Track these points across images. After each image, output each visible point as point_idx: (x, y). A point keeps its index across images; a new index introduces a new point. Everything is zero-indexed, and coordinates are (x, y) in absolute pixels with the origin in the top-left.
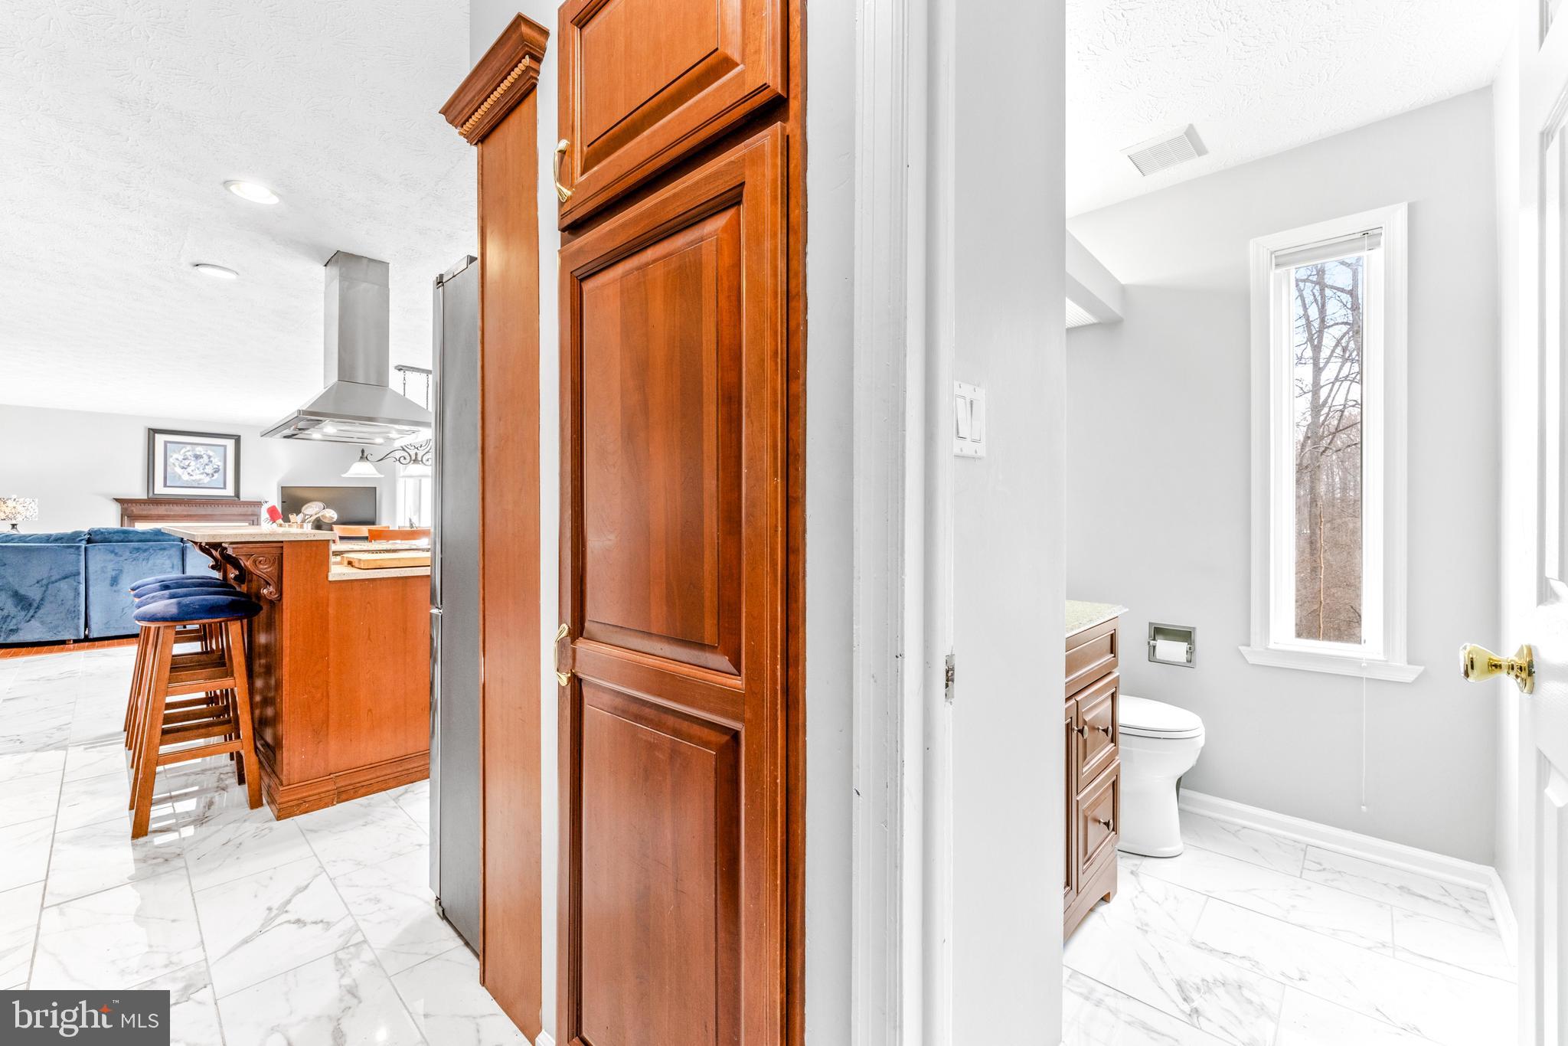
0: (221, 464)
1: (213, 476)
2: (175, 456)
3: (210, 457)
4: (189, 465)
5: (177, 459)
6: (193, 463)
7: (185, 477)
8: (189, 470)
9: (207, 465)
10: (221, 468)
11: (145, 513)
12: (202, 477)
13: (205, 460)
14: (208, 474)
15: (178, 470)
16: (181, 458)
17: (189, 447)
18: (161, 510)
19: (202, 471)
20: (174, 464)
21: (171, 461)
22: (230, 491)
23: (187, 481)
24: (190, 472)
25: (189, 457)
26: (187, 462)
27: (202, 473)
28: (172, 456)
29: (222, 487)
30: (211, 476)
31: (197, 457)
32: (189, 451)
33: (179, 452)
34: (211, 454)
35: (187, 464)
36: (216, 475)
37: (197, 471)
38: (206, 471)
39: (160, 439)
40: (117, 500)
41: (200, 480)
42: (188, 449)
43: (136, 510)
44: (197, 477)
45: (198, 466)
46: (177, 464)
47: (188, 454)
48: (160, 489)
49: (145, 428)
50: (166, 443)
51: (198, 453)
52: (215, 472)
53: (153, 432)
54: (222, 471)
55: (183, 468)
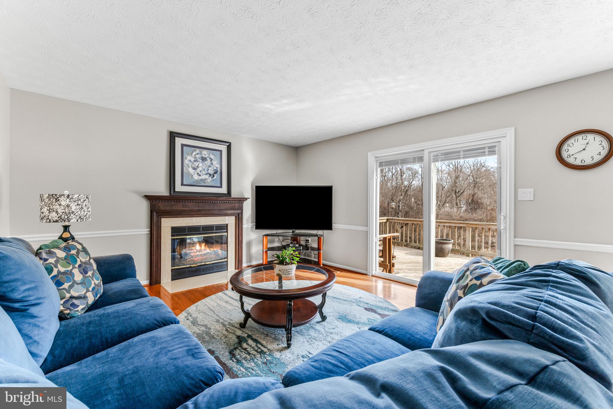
0: (218, 166)
1: (214, 176)
2: (189, 158)
3: (211, 160)
4: (198, 167)
5: (190, 161)
6: (201, 165)
7: (196, 177)
8: (198, 170)
9: (210, 166)
10: (219, 169)
11: (168, 208)
12: (207, 177)
13: (208, 162)
14: (210, 175)
15: (191, 171)
16: (193, 159)
17: (198, 151)
18: (179, 207)
19: (207, 172)
20: (188, 165)
21: (186, 162)
22: (224, 190)
23: (197, 180)
24: (199, 172)
25: (198, 160)
26: (196, 164)
27: (207, 174)
28: (186, 158)
29: (219, 185)
30: (212, 175)
31: (204, 159)
32: (198, 154)
33: (192, 155)
34: (212, 157)
35: (197, 165)
36: (216, 175)
37: (203, 172)
38: (209, 171)
39: (179, 141)
40: (148, 197)
41: (206, 179)
42: (197, 152)
43: (162, 206)
44: (204, 177)
45: (204, 167)
46: (190, 165)
47: (198, 156)
48: (179, 188)
49: (168, 131)
50: (183, 145)
51: (204, 156)
52: (216, 173)
53: (173, 136)
54: (219, 172)
55: (194, 169)
